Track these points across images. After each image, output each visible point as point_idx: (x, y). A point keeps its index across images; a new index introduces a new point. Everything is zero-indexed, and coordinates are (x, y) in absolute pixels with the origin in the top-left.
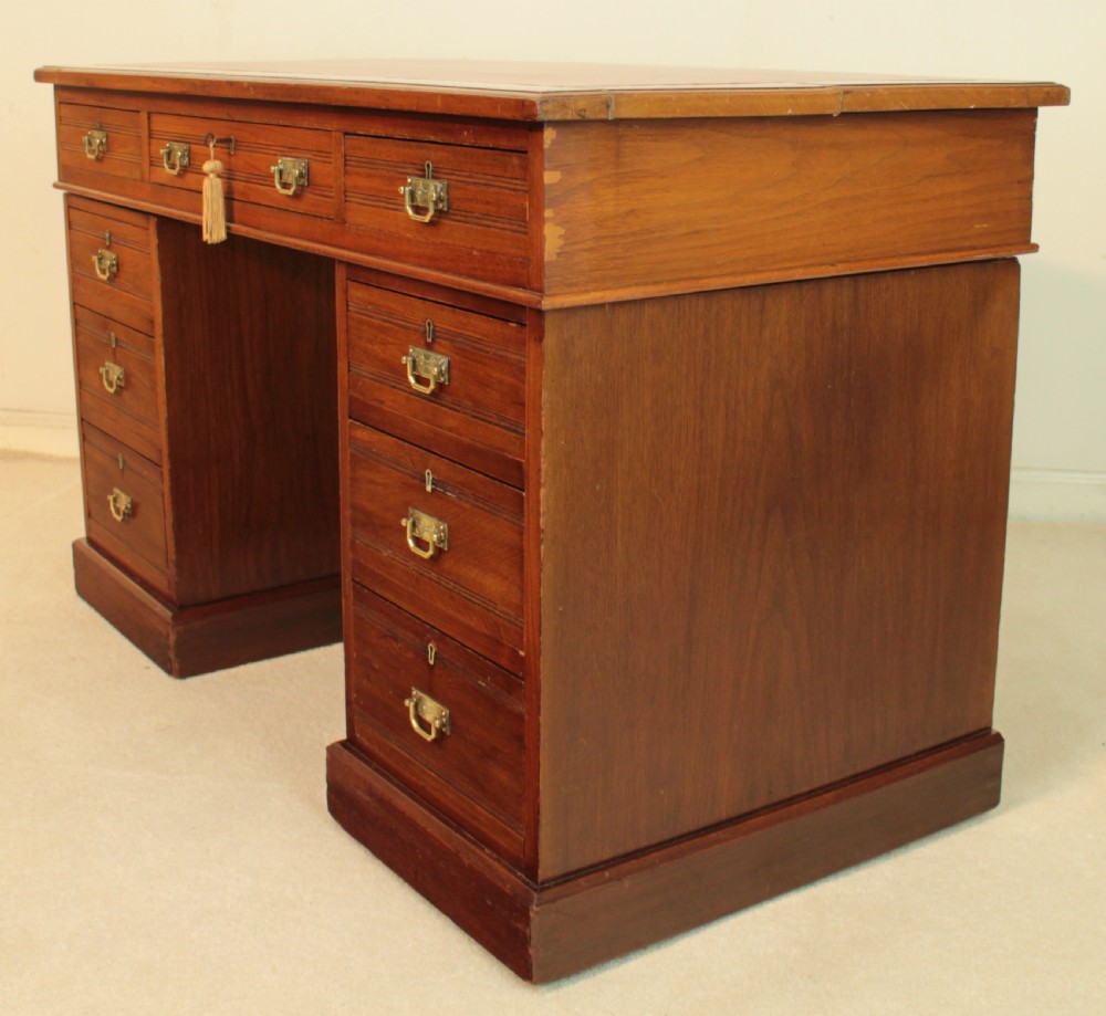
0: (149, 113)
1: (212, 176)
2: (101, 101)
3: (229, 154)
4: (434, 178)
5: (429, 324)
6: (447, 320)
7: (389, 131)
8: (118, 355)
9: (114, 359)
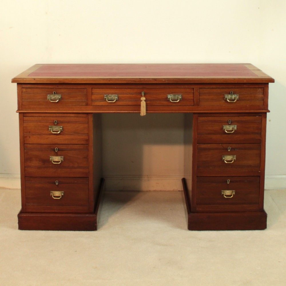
0: (92, 88)
1: (144, 101)
2: (58, 86)
3: (142, 95)
4: (233, 94)
5: (230, 121)
6: (236, 118)
7: (218, 87)
8: (59, 153)
9: (57, 155)
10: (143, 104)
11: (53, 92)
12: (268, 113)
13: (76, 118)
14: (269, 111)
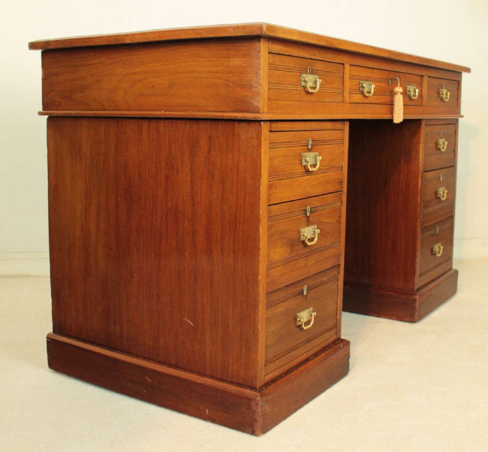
0: (349, 65)
1: (400, 94)
3: (389, 85)
5: (441, 132)
7: (438, 75)
8: (311, 219)
9: (309, 223)
10: (399, 100)
11: (308, 69)
12: (460, 120)
13: (332, 131)
14: (462, 116)
